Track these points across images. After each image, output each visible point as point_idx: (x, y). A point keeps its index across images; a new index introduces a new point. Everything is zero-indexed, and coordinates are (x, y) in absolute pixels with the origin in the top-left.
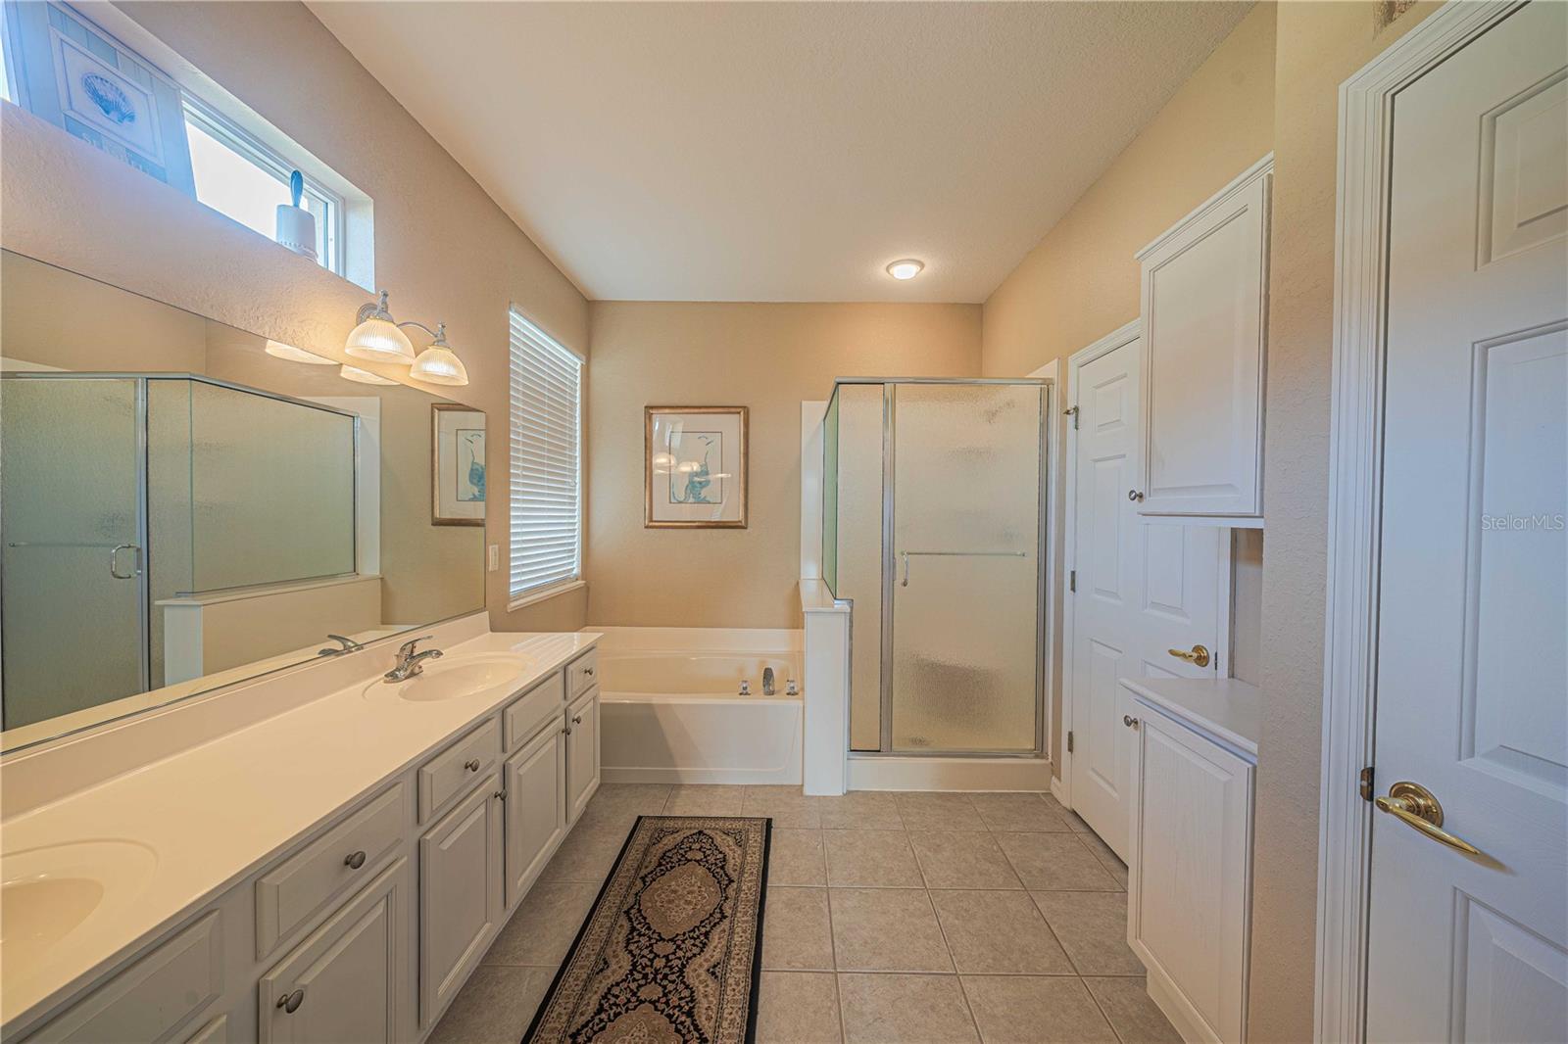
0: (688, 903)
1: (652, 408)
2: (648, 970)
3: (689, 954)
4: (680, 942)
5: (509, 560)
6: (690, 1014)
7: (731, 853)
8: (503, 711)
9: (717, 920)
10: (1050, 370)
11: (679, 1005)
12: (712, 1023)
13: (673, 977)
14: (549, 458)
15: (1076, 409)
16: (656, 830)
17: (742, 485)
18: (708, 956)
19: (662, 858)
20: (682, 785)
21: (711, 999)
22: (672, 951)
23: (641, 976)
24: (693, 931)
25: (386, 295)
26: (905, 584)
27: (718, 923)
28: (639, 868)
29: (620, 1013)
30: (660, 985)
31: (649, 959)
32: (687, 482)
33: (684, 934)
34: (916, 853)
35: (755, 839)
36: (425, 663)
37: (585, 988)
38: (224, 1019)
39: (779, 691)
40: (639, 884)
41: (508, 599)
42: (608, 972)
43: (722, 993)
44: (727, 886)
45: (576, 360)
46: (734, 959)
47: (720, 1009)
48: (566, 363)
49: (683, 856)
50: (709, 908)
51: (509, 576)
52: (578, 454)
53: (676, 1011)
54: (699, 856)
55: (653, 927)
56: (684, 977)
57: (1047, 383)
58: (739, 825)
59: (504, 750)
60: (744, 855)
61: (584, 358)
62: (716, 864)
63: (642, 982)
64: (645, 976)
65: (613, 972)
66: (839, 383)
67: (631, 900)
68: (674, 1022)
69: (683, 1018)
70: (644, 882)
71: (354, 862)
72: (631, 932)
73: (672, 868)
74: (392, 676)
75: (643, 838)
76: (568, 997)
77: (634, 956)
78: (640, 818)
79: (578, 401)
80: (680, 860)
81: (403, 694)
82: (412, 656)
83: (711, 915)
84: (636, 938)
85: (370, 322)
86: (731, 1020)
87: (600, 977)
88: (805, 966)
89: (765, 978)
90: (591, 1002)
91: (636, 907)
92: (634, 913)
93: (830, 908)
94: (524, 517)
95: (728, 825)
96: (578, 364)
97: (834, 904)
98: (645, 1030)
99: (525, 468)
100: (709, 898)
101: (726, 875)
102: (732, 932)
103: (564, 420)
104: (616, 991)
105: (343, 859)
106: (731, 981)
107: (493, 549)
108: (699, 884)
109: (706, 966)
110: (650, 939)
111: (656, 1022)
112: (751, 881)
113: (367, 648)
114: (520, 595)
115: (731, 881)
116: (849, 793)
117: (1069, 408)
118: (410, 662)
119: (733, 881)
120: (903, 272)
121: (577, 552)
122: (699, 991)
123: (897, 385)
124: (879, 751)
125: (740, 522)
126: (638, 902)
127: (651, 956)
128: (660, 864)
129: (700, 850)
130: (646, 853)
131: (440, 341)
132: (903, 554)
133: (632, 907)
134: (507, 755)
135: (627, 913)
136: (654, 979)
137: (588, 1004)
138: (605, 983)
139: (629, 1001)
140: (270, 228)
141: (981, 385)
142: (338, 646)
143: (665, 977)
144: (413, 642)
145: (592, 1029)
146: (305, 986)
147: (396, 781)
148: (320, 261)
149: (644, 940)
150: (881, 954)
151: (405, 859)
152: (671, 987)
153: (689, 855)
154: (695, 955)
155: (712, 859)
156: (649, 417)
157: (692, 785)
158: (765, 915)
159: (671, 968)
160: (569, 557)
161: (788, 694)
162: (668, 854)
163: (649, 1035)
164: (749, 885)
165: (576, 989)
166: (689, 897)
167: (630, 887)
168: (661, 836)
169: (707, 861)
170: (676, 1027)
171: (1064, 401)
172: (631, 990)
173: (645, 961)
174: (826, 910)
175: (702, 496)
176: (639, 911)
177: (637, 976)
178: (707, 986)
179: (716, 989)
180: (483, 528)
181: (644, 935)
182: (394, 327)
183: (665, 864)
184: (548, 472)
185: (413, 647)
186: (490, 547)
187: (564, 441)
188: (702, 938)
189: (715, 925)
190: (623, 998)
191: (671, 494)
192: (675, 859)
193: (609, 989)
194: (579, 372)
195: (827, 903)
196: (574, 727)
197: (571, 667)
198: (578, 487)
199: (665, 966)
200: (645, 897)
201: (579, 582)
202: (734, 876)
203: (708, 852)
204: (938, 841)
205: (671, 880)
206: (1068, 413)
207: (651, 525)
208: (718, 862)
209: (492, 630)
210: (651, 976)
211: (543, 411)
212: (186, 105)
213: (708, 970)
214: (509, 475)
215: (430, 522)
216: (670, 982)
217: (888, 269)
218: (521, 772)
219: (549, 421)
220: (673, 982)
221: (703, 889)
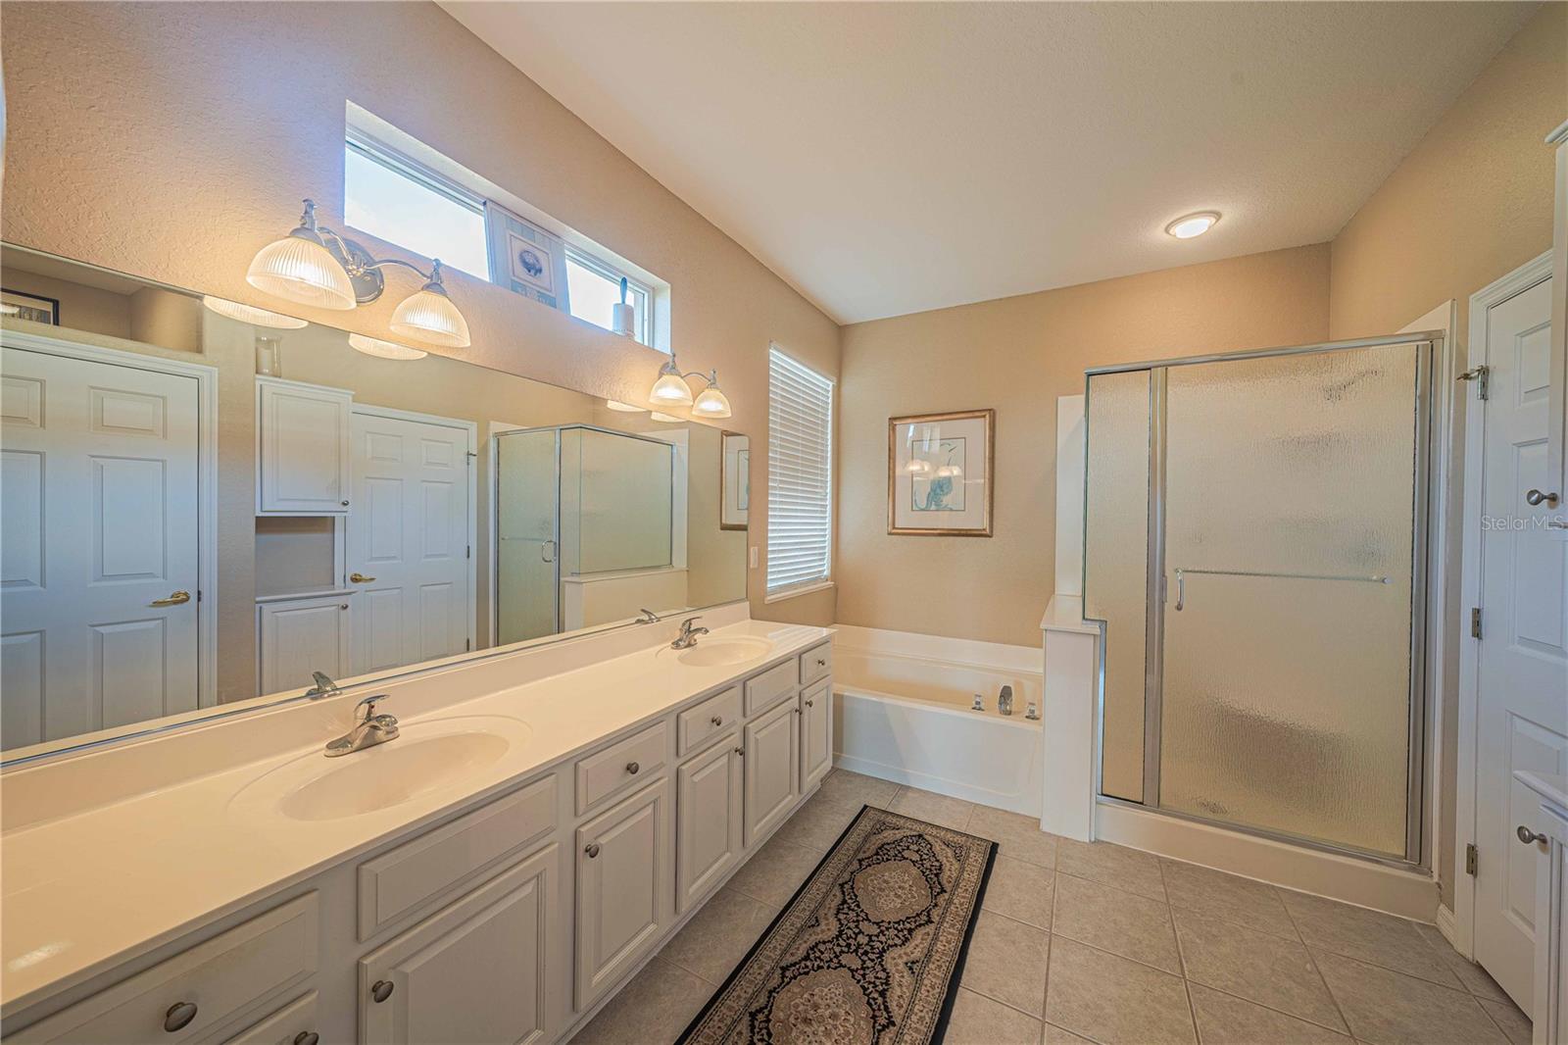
0: (899, 897)
1: (895, 419)
2: (851, 941)
3: (890, 942)
4: (884, 928)
5: (767, 560)
6: (883, 994)
7: (948, 864)
8: (744, 682)
9: (922, 922)
10: (1438, 319)
11: (874, 983)
12: (902, 1012)
13: (873, 957)
14: (803, 472)
15: (1484, 371)
16: (879, 821)
17: (987, 492)
18: (908, 950)
19: (880, 848)
20: (908, 788)
21: (904, 989)
22: (876, 933)
23: (845, 944)
24: (898, 923)
25: (674, 356)
26: (1179, 608)
27: (923, 925)
28: (858, 850)
29: (822, 967)
30: (860, 958)
31: (854, 933)
32: (929, 490)
33: (889, 923)
34: (1178, 934)
35: (976, 860)
36: (698, 636)
37: (797, 935)
38: (556, 845)
39: (1019, 712)
40: (856, 865)
41: (765, 594)
42: (819, 929)
43: (916, 990)
44: (938, 894)
45: (828, 382)
46: (933, 963)
47: (912, 1002)
48: (819, 386)
49: (900, 852)
50: (917, 908)
51: (766, 574)
52: (829, 466)
53: (871, 986)
54: (916, 857)
55: (863, 907)
56: (883, 960)
57: (1432, 338)
58: (961, 840)
59: (744, 715)
60: (962, 870)
61: (835, 379)
62: (931, 870)
63: (846, 949)
64: (848, 946)
65: (823, 931)
66: (1090, 375)
67: (846, 876)
68: (868, 995)
69: (876, 995)
70: (861, 865)
71: (632, 769)
72: (842, 904)
73: (888, 860)
74: (676, 645)
75: (865, 825)
76: (783, 936)
77: (842, 925)
78: (866, 807)
79: (830, 418)
80: (896, 855)
81: (681, 659)
82: (689, 631)
83: (918, 915)
84: (846, 910)
85: (665, 378)
86: (921, 1017)
87: (811, 930)
88: (1008, 1001)
89: (963, 996)
90: (801, 948)
91: (850, 883)
92: (847, 887)
93: (1049, 954)
94: (781, 524)
95: (949, 836)
96: (830, 385)
97: (1055, 952)
98: (841, 990)
99: (781, 482)
100: (919, 900)
101: (939, 883)
102: (936, 938)
103: (818, 437)
104: (822, 947)
105: (626, 765)
106: (926, 982)
107: (753, 550)
108: (911, 883)
109: (905, 959)
110: (858, 915)
111: (851, 988)
112: (964, 897)
113: (663, 621)
114: (775, 591)
115: (943, 891)
116: (1097, 842)
117: (1468, 372)
118: (687, 637)
119: (945, 892)
120: (1192, 228)
121: (828, 556)
122: (894, 977)
123: (1169, 368)
124: (1141, 803)
125: (984, 530)
126: (852, 880)
127: (857, 931)
128: (877, 854)
129: (917, 852)
130: (866, 839)
131: (713, 384)
132: (1177, 571)
133: (846, 883)
134: (748, 720)
135: (842, 886)
136: (856, 951)
137: (798, 949)
138: (813, 937)
139: (831, 960)
140: (608, 322)
141: (1326, 351)
142: (645, 617)
143: (866, 953)
144: (690, 620)
145: (798, 969)
146: (602, 845)
147: (661, 719)
148: (638, 339)
149: (852, 914)
150: (1104, 1026)
151: (666, 779)
152: (869, 964)
153: (906, 854)
154: (896, 945)
155: (927, 864)
156: (892, 428)
157: (921, 790)
158: (974, 935)
159: (873, 948)
160: (820, 560)
161: (1027, 717)
162: (886, 846)
163: (844, 996)
164: (962, 900)
165: (791, 932)
166: (900, 892)
167: (847, 865)
168: (882, 828)
169: (922, 865)
170: (868, 1001)
171: (1462, 357)
172: (835, 953)
173: (850, 932)
174: (1045, 956)
175: (944, 503)
176: (853, 888)
177: (841, 942)
178: (903, 977)
179: (911, 984)
180: (745, 532)
181: (853, 910)
182: (679, 378)
183: (882, 855)
184: (802, 484)
185: (690, 624)
186: (752, 549)
187: (817, 456)
188: (906, 932)
189: (920, 925)
190: (826, 956)
191: (913, 502)
192: (892, 853)
193: (817, 944)
194: (831, 393)
195: (1047, 948)
196: (806, 709)
197: (804, 656)
198: (828, 497)
199: (867, 944)
200: (859, 877)
201: (829, 583)
202: (948, 887)
203: (925, 857)
204: (1214, 931)
205: (885, 871)
206: (1467, 377)
207: (894, 532)
208: (933, 868)
209: (752, 618)
210: (853, 948)
211: (797, 430)
212: (567, 252)
213: (907, 964)
214: (767, 487)
215: (719, 527)
216: (869, 959)
217: (1167, 230)
218: (758, 736)
219: (803, 439)
220: (873, 960)
221: (914, 889)
